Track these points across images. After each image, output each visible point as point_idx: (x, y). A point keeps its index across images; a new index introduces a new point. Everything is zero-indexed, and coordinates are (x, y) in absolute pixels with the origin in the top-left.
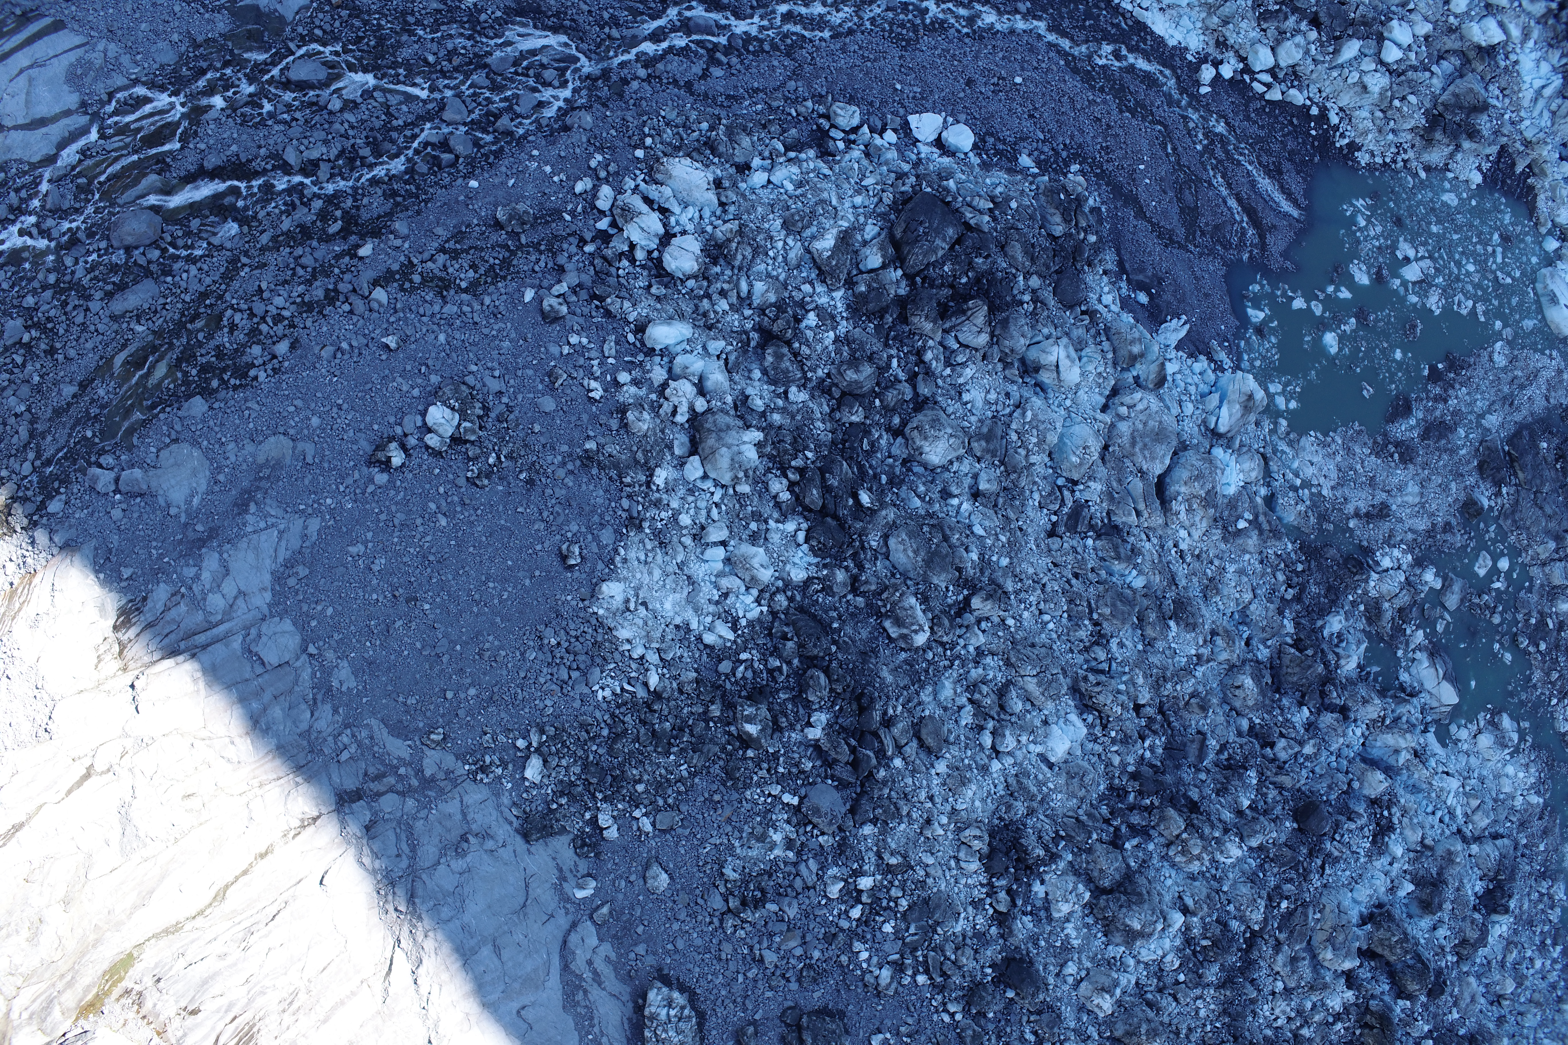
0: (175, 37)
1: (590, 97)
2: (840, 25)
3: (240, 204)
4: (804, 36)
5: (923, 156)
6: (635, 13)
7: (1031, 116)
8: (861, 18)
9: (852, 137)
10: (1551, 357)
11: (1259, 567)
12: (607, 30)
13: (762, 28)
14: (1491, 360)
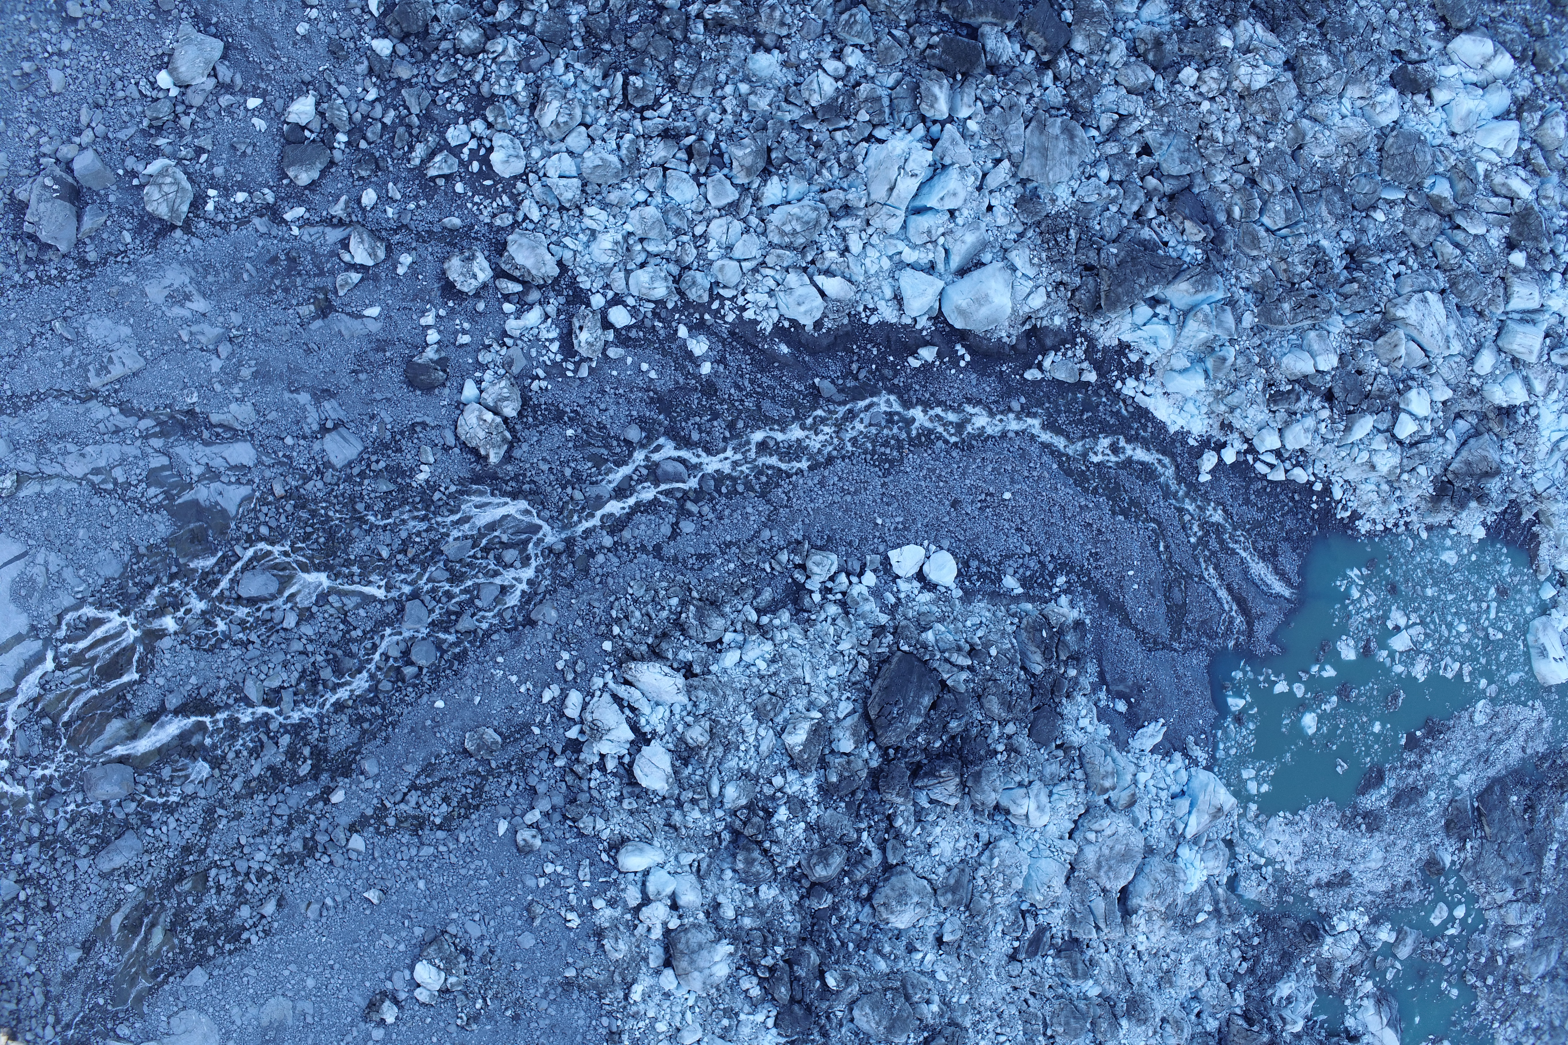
0: (116, 545)
1: (555, 577)
2: (820, 451)
3: (208, 741)
4: (780, 470)
5: (902, 595)
6: (598, 461)
7: (1019, 530)
8: (841, 439)
9: (830, 585)
10: (1533, 708)
11: (1214, 949)
12: (569, 490)
13: (735, 464)
14: (1471, 720)
